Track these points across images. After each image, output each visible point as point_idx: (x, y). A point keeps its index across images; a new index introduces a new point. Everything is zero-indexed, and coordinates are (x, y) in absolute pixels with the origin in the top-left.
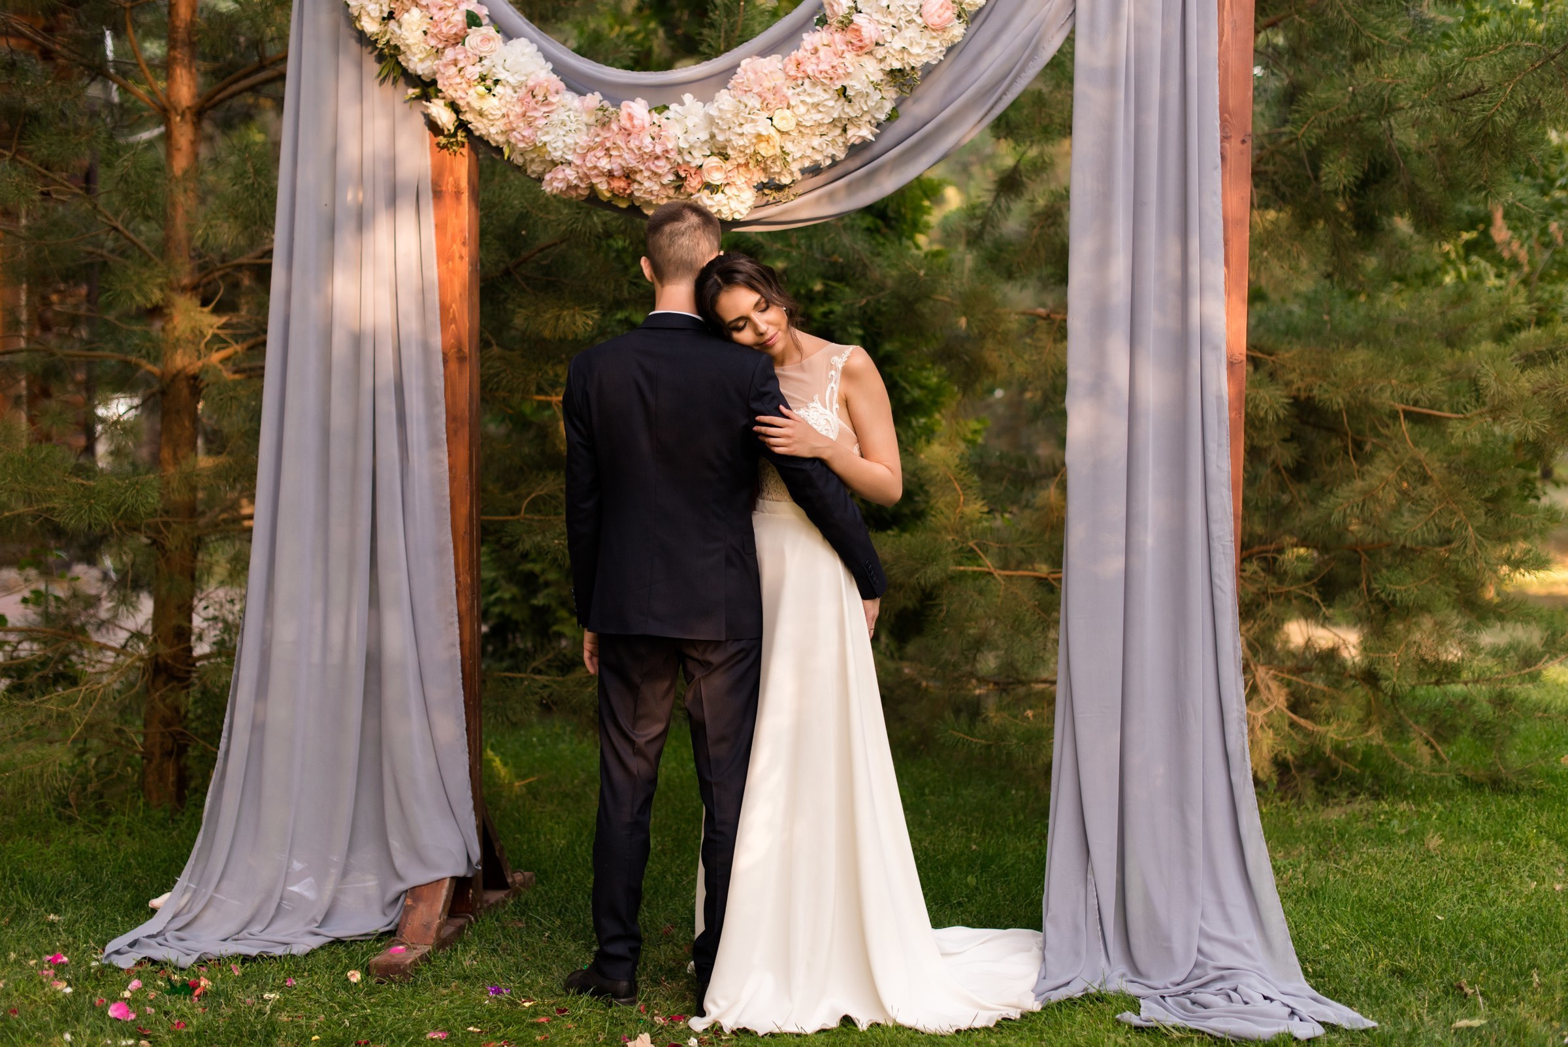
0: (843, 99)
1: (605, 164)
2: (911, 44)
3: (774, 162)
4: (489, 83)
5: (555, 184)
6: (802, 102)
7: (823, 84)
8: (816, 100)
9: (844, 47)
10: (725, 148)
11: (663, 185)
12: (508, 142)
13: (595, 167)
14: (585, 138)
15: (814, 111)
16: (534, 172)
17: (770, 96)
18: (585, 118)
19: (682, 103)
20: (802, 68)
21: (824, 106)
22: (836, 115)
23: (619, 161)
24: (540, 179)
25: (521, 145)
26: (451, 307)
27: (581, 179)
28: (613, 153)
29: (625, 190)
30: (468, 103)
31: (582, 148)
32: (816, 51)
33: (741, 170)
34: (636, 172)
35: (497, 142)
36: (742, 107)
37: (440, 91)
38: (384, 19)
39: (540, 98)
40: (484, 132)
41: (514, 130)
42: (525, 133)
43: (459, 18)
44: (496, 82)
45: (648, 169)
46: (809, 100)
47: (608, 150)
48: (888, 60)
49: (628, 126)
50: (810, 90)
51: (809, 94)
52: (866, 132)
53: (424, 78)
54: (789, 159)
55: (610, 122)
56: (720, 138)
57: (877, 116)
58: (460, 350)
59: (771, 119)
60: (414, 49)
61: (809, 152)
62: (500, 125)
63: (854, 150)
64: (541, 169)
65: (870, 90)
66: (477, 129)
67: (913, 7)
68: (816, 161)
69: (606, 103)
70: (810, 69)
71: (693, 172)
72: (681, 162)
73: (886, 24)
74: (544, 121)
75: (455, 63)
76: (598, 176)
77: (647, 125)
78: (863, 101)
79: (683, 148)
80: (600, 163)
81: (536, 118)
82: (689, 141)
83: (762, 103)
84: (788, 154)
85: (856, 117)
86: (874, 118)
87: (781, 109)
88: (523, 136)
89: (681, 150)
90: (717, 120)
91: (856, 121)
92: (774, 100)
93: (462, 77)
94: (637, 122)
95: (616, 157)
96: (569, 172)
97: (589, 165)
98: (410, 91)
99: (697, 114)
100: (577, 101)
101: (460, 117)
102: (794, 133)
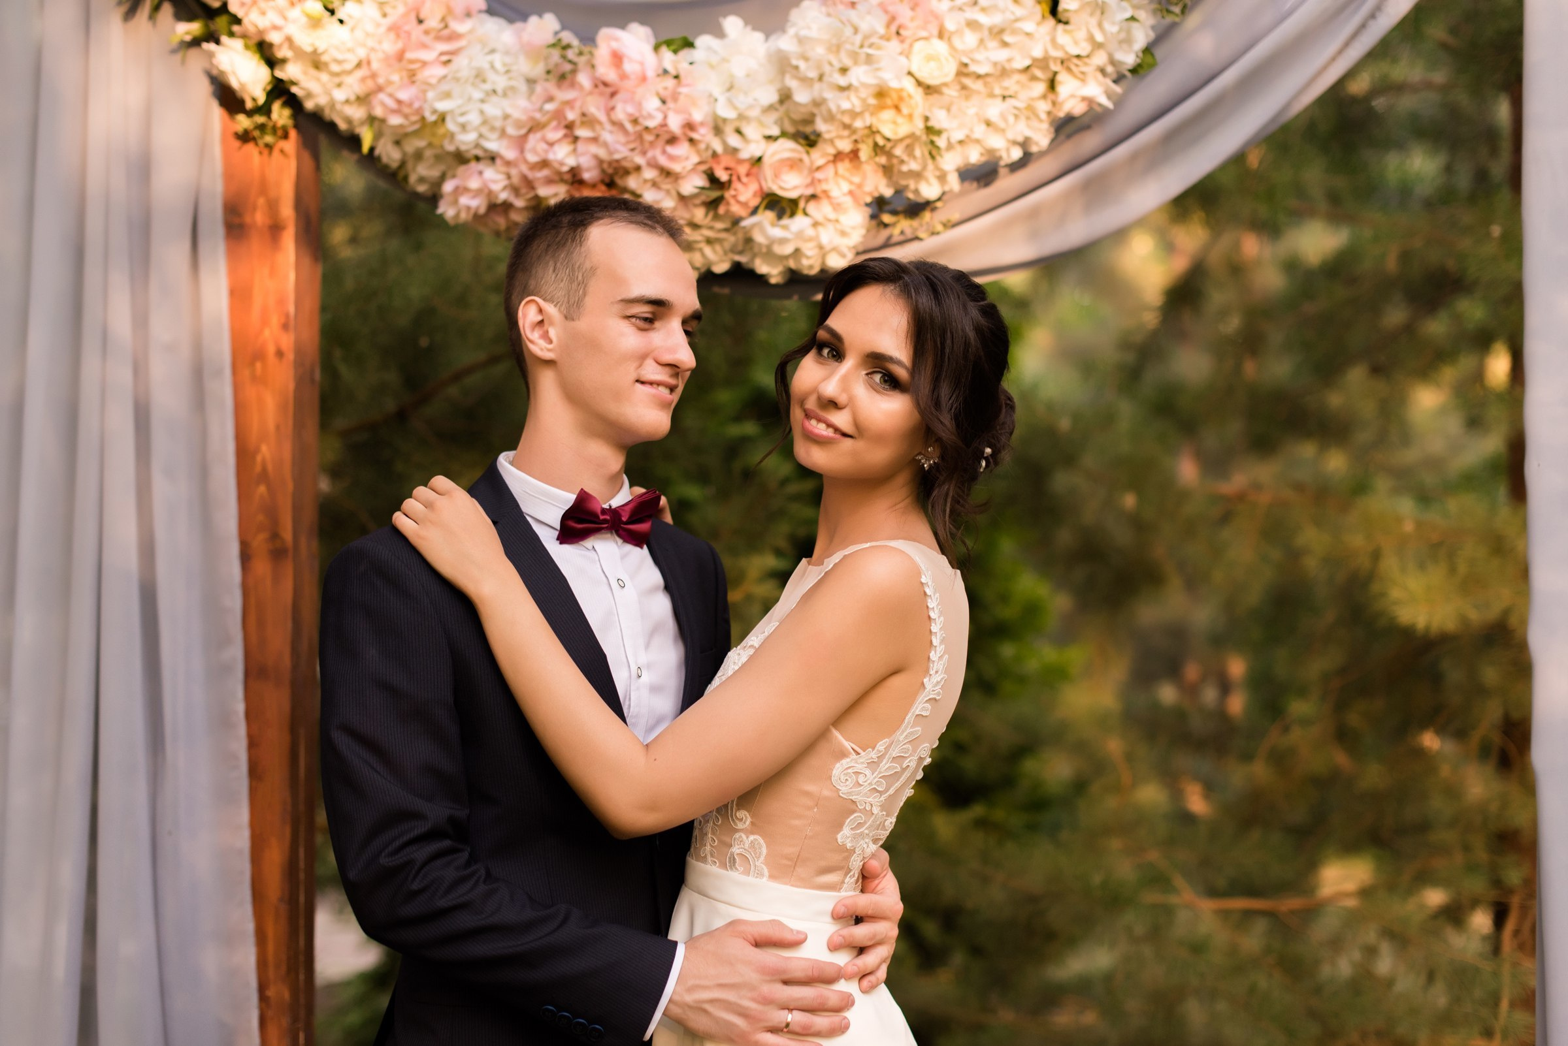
0: (1051, 22)
1: (564, 156)
3: (909, 149)
5: (464, 200)
6: (968, 24)
8: (995, 19)
10: (809, 120)
11: (682, 198)
12: (372, 120)
13: (544, 164)
14: (523, 102)
15: (993, 44)
16: (422, 180)
17: (904, 14)
18: (524, 67)
19: (722, 35)
21: (1014, 32)
22: (1038, 53)
23: (594, 149)
24: (434, 198)
25: (395, 120)
26: (257, 450)
27: (516, 190)
28: (582, 132)
30: (289, 40)
31: (518, 124)
33: (843, 167)
34: (626, 172)
35: (349, 121)
36: (848, 31)
37: (238, 21)
39: (433, 23)
40: (322, 100)
41: (380, 89)
42: (404, 95)
45: (653, 164)
46: (984, 20)
47: (570, 126)
49: (612, 77)
52: (1096, 91)
54: (941, 142)
55: (574, 72)
56: (802, 97)
57: (1119, 56)
58: (275, 536)
59: (906, 59)
61: (980, 131)
62: (353, 85)
63: (1065, 127)
64: (434, 173)
66: (309, 95)
68: (993, 151)
69: (568, 37)
71: (742, 170)
72: (718, 147)
74: (440, 71)
76: (549, 181)
77: (652, 75)
78: (1093, 22)
79: (725, 120)
80: (555, 153)
81: (424, 64)
82: (735, 108)
83: (888, 26)
84: (939, 133)
85: (1078, 57)
86: (1112, 62)
87: (926, 39)
88: (399, 102)
89: (720, 124)
90: (794, 62)
91: (1077, 66)
92: (912, 19)
94: (631, 67)
95: (587, 141)
96: (491, 176)
97: (533, 159)
98: (181, 29)
99: (752, 54)
100: (508, 35)
101: (277, 72)
102: (953, 91)
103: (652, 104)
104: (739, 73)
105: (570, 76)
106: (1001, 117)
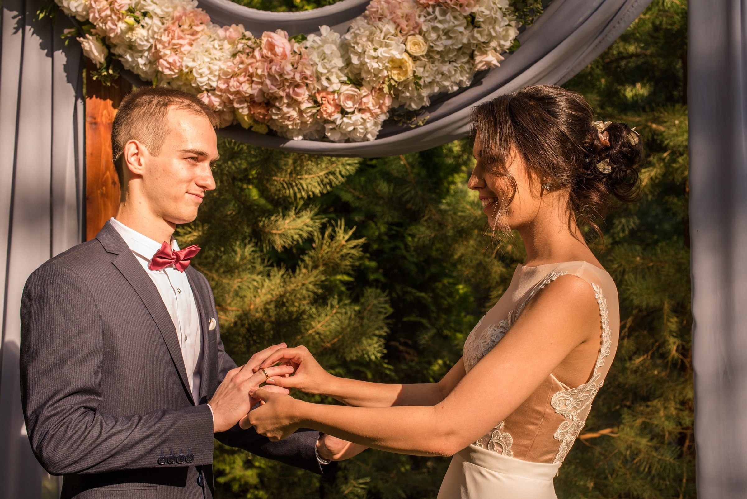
0: (471, 27)
1: (246, 89)
3: (406, 86)
4: (138, 14)
6: (433, 28)
7: (454, 10)
8: (446, 26)
10: (359, 73)
12: (156, 73)
13: (238, 93)
14: (229, 64)
15: (444, 37)
17: (404, 24)
18: (230, 48)
19: (320, 35)
21: (454, 32)
22: (465, 41)
23: (260, 86)
25: (168, 72)
27: (225, 105)
28: (254, 79)
29: (265, 116)
30: (118, 36)
31: (227, 73)
33: (375, 95)
34: (276, 99)
35: (146, 74)
37: (94, 27)
39: (186, 27)
40: (133, 65)
41: (161, 57)
42: (172, 61)
44: (145, 14)
46: (440, 26)
47: (251, 76)
49: (269, 54)
50: (440, 18)
51: (440, 22)
52: (492, 58)
53: (78, 18)
54: (421, 82)
55: (252, 51)
57: (502, 42)
59: (404, 44)
61: (438, 78)
62: (149, 57)
65: (499, 15)
66: (127, 63)
68: (445, 87)
69: (248, 34)
71: (330, 98)
72: (319, 87)
74: (190, 48)
76: (240, 102)
77: (288, 52)
78: (490, 27)
79: (321, 74)
80: (242, 88)
81: (182, 45)
82: (327, 68)
83: (396, 29)
84: (420, 78)
85: (484, 43)
86: (500, 45)
87: (413, 35)
88: (169, 63)
89: (320, 75)
90: (353, 45)
91: (484, 47)
92: (407, 26)
93: (112, 10)
94: (279, 50)
95: (259, 83)
96: (213, 98)
97: (232, 90)
98: (66, 31)
99: (334, 42)
100: (221, 32)
101: (112, 51)
102: (425, 60)
103: (289, 68)
104: (328, 51)
105: (250, 53)
106: (449, 71)
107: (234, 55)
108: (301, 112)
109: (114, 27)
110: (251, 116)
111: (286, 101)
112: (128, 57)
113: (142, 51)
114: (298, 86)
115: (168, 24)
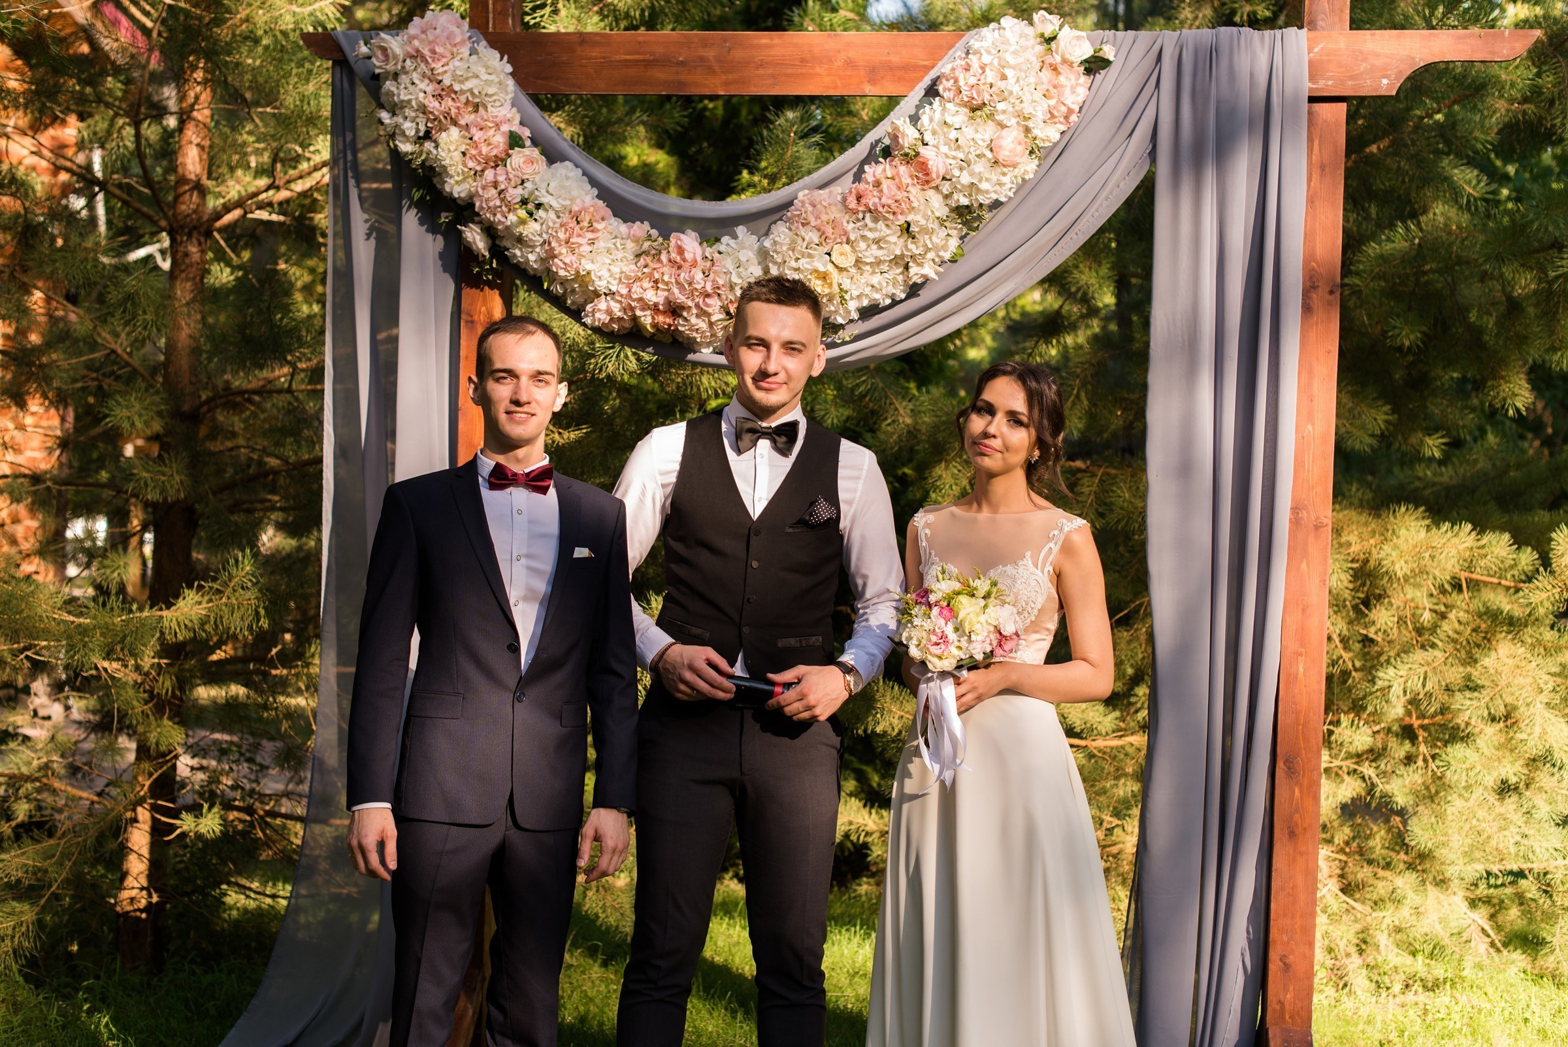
0: (906, 236)
1: (652, 296)
2: (980, 181)
3: (830, 300)
4: (530, 206)
5: (597, 315)
6: (862, 236)
7: (886, 219)
8: (876, 235)
9: (909, 181)
12: (548, 270)
13: (641, 299)
14: (632, 268)
15: (874, 247)
16: (574, 303)
17: (829, 231)
18: (632, 247)
19: (735, 237)
20: (863, 201)
21: (887, 242)
22: (898, 252)
23: (666, 293)
24: (579, 312)
25: (563, 274)
27: (625, 313)
28: (660, 285)
29: (670, 325)
30: (507, 228)
31: (628, 278)
32: (878, 184)
34: (683, 309)
35: (535, 270)
36: (799, 240)
37: (478, 214)
38: (419, 138)
39: (585, 224)
40: (521, 260)
41: (555, 257)
42: (568, 261)
43: (500, 140)
44: (539, 206)
45: (697, 306)
46: (870, 235)
47: (656, 282)
48: (955, 196)
49: (678, 259)
50: (871, 225)
51: (870, 230)
52: (929, 270)
53: (460, 202)
54: (847, 297)
55: (659, 253)
57: (942, 253)
59: (829, 254)
60: (451, 170)
61: (868, 290)
62: (540, 252)
63: (914, 290)
64: (582, 300)
65: (936, 226)
66: (514, 256)
67: (984, 141)
68: (875, 300)
69: (654, 232)
70: (872, 201)
73: (954, 158)
74: (589, 248)
75: (495, 184)
76: (643, 309)
77: (699, 259)
78: (927, 237)
79: (736, 283)
80: (646, 295)
81: (580, 245)
83: (820, 237)
84: (846, 292)
85: (919, 254)
86: (939, 256)
87: (840, 244)
88: (565, 264)
89: (733, 285)
90: (772, 253)
91: (919, 259)
92: (833, 234)
93: (502, 200)
94: (689, 256)
95: (664, 290)
96: (612, 304)
97: (635, 296)
98: (443, 215)
99: (750, 248)
100: (623, 228)
101: (497, 242)
102: (853, 270)
103: (699, 276)
104: (743, 259)
105: (657, 256)
106: (879, 283)
107: (638, 256)
108: (711, 324)
109: (503, 220)
110: (654, 325)
111: (694, 311)
112: (518, 253)
113: (534, 247)
114: (708, 296)
115: (566, 218)
